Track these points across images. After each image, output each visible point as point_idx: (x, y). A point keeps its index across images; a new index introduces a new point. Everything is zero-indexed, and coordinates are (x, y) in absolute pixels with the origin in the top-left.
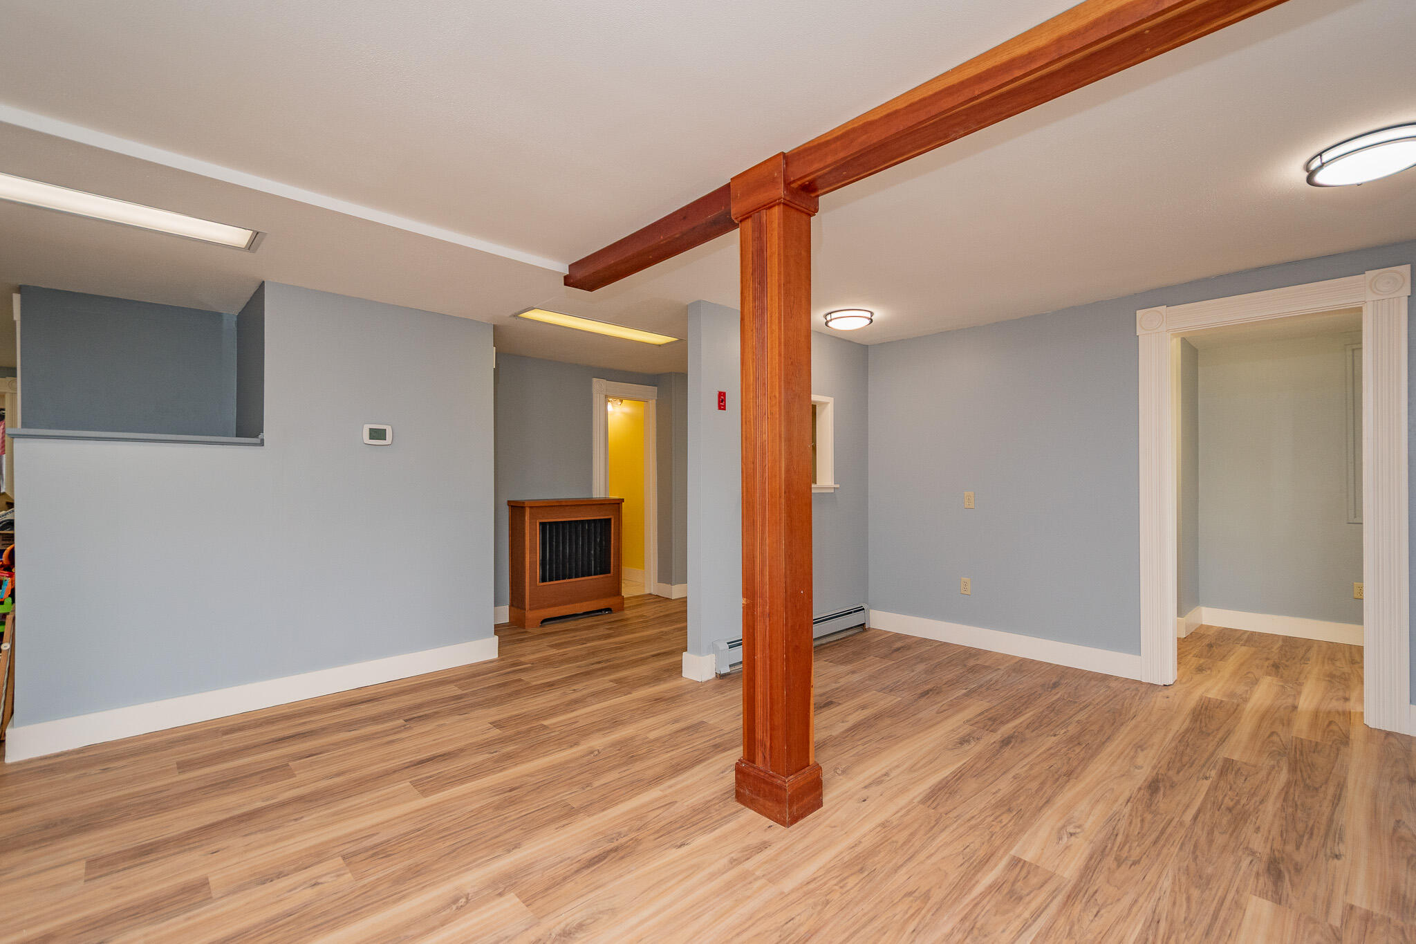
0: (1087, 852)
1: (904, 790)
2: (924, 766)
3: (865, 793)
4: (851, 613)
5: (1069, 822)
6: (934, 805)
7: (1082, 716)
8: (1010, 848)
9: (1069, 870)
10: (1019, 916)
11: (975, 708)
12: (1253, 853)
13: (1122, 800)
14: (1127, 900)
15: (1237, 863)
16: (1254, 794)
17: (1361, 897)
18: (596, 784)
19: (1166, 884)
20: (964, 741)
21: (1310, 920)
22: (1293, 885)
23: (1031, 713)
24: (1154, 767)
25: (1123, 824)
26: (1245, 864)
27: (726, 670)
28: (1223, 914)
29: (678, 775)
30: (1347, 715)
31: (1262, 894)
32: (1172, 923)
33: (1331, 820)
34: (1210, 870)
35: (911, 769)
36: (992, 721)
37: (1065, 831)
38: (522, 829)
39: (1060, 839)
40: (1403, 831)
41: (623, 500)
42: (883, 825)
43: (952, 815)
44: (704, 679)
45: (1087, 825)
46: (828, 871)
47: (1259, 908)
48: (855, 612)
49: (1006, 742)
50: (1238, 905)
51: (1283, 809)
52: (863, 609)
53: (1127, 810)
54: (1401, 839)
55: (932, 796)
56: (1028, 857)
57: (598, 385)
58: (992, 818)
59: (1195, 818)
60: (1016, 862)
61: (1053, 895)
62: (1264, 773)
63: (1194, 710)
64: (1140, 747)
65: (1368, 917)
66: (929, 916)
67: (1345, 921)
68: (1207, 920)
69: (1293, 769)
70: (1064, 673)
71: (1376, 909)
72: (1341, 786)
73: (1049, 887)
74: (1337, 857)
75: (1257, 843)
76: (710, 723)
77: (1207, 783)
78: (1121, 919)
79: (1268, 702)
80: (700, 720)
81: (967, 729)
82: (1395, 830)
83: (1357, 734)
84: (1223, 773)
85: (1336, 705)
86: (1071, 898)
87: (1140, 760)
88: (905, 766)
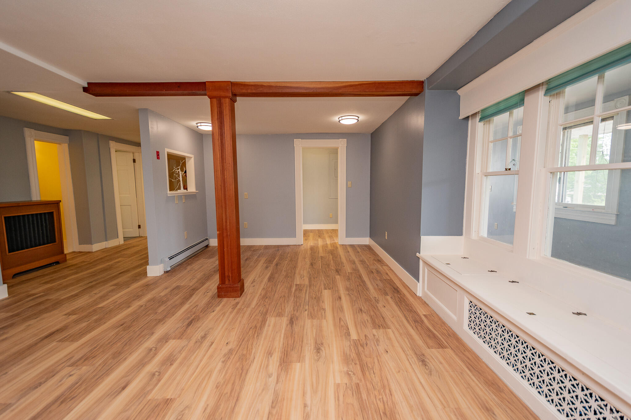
0: (308, 279)
1: (262, 281)
2: (262, 275)
3: (253, 285)
4: (204, 241)
5: (301, 275)
6: (272, 281)
7: (289, 255)
8: (294, 284)
9: (307, 282)
10: (304, 292)
11: (263, 260)
12: (333, 270)
13: (308, 268)
14: (319, 283)
15: (332, 272)
16: (328, 261)
17: (349, 271)
18: (159, 311)
19: (323, 279)
20: (267, 267)
21: (345, 276)
22: (340, 272)
23: (277, 258)
24: (310, 261)
25: (311, 272)
26: (333, 271)
27: (169, 269)
28: (333, 280)
29: (189, 300)
30: (335, 243)
31: (337, 275)
32: (327, 284)
33: (341, 261)
34: (328, 274)
35: (259, 277)
36: (269, 261)
37: (302, 277)
38: (147, 330)
39: (302, 278)
40: (350, 260)
41: (60, 201)
42: (264, 289)
43: (277, 282)
44: (161, 275)
45: (305, 275)
46: (259, 301)
47: (338, 277)
48: (205, 240)
49: (277, 265)
50: (335, 278)
51: (334, 262)
52: (208, 239)
53: (310, 270)
54: (351, 261)
55: (270, 279)
56: (298, 283)
57: (28, 132)
58: (286, 280)
59: (322, 267)
60: (296, 285)
61: (307, 287)
62: (328, 257)
63: (310, 249)
64: (305, 258)
65: (351, 273)
66: (288, 299)
67: (349, 274)
68: (332, 281)
69: (332, 255)
70: (278, 247)
71: (352, 272)
72: (340, 256)
73: (305, 286)
74: (344, 266)
75: (333, 268)
76: (181, 285)
77: (320, 261)
78: (320, 286)
79: (322, 244)
80: (176, 285)
81: (265, 265)
82: (349, 260)
83: (338, 246)
84: (322, 259)
85: (333, 242)
86: (310, 286)
87: (306, 261)
88: (257, 277)
